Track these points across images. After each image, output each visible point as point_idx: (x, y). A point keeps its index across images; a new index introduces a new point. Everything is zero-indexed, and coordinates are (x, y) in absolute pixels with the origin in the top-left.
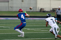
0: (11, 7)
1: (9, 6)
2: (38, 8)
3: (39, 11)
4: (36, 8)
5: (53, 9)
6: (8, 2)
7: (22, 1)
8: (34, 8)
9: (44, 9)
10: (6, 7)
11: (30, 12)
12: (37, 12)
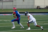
0: (15, 6)
1: (14, 5)
2: (36, 6)
3: (36, 8)
4: (34, 6)
5: (47, 6)
6: (13, 2)
7: (23, 1)
8: (32, 6)
9: (40, 7)
10: (11, 6)
11: (29, 9)
12: (35, 9)
